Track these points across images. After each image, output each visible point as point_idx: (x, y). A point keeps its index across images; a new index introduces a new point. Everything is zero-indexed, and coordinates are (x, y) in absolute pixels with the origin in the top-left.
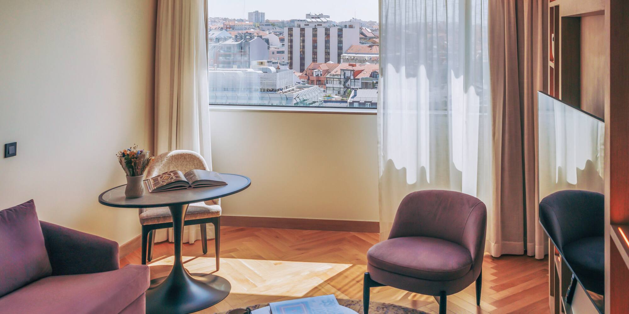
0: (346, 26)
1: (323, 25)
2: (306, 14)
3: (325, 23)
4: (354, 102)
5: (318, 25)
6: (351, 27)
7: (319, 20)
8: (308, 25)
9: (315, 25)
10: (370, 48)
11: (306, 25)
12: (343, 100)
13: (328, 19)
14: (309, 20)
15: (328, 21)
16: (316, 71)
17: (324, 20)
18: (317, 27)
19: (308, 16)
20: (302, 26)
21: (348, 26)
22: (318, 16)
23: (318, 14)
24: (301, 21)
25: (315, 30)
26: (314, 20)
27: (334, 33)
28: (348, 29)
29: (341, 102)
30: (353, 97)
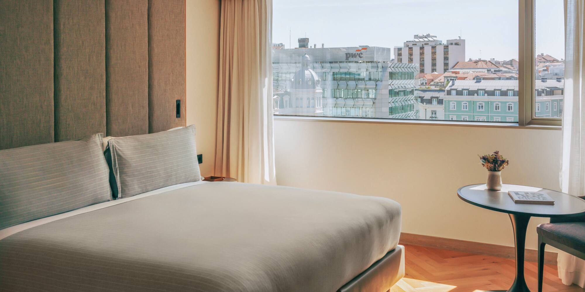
0: (452, 44)
1: (430, 43)
2: (414, 35)
3: (431, 41)
4: (451, 89)
5: (425, 44)
6: (457, 44)
7: (426, 39)
8: (416, 45)
9: (423, 45)
10: (476, 64)
11: (413, 45)
12: (441, 89)
13: (435, 39)
14: (417, 40)
15: (434, 40)
16: (421, 80)
17: (430, 39)
18: (424, 46)
19: (416, 36)
20: (410, 46)
21: (454, 43)
22: (425, 36)
23: (425, 35)
24: (410, 41)
25: (422, 48)
26: (421, 40)
27: (440, 51)
28: (454, 46)
29: (439, 91)
30: (450, 86)
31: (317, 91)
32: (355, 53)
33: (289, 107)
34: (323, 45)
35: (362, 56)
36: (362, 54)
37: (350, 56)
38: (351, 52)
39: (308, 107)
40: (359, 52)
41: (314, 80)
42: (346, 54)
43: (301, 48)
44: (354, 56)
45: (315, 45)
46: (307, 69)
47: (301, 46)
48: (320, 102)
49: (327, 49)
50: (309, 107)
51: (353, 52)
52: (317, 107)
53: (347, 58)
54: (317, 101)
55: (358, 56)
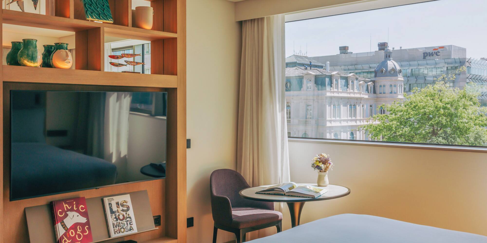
31: (399, 79)
32: (432, 52)
33: (374, 93)
34: (401, 47)
35: (439, 54)
36: (439, 52)
37: (427, 55)
38: (428, 51)
39: (390, 93)
40: (436, 51)
41: (397, 69)
42: (424, 53)
43: (380, 51)
44: (431, 54)
45: (393, 48)
46: (390, 60)
47: (380, 49)
48: (401, 88)
49: (406, 50)
50: (392, 93)
51: (431, 51)
52: (399, 93)
53: (424, 57)
54: (399, 87)
55: (435, 54)
